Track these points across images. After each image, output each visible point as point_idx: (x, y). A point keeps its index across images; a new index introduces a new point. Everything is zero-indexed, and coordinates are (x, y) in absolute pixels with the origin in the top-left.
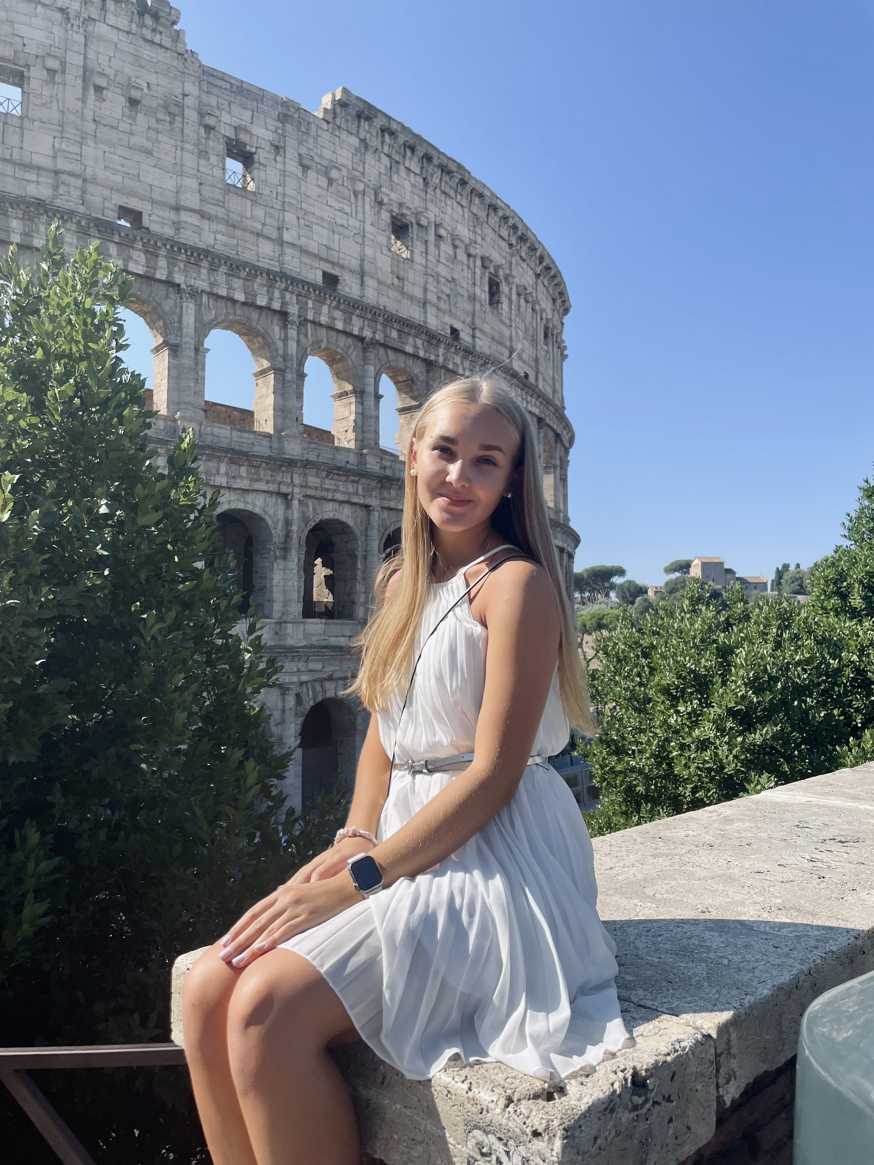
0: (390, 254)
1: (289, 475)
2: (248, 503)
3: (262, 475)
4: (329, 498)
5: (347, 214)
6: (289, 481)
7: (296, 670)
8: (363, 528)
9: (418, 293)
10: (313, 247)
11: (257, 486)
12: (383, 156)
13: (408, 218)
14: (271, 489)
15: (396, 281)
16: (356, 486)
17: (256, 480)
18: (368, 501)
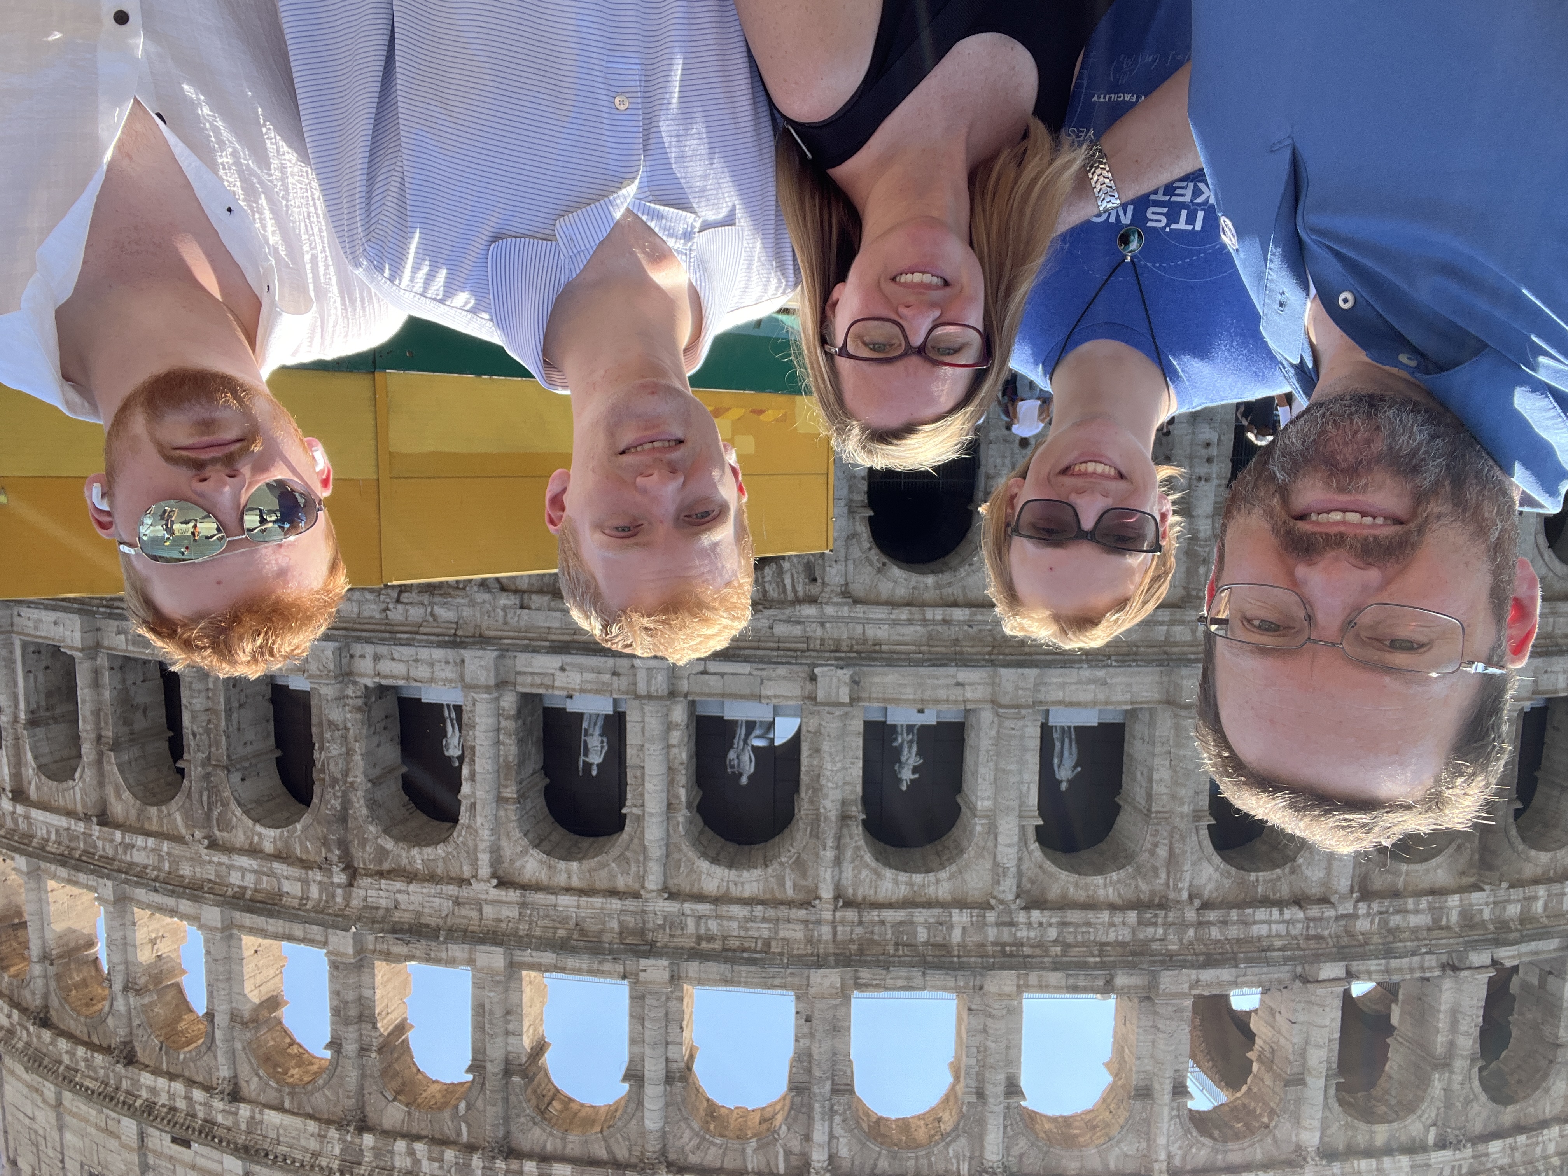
1: (839, 937)
2: (907, 884)
3: (889, 932)
4: (760, 908)
6: (840, 929)
7: (827, 625)
8: (676, 856)
11: (900, 915)
14: (875, 913)
16: (702, 931)
17: (901, 923)
18: (672, 907)
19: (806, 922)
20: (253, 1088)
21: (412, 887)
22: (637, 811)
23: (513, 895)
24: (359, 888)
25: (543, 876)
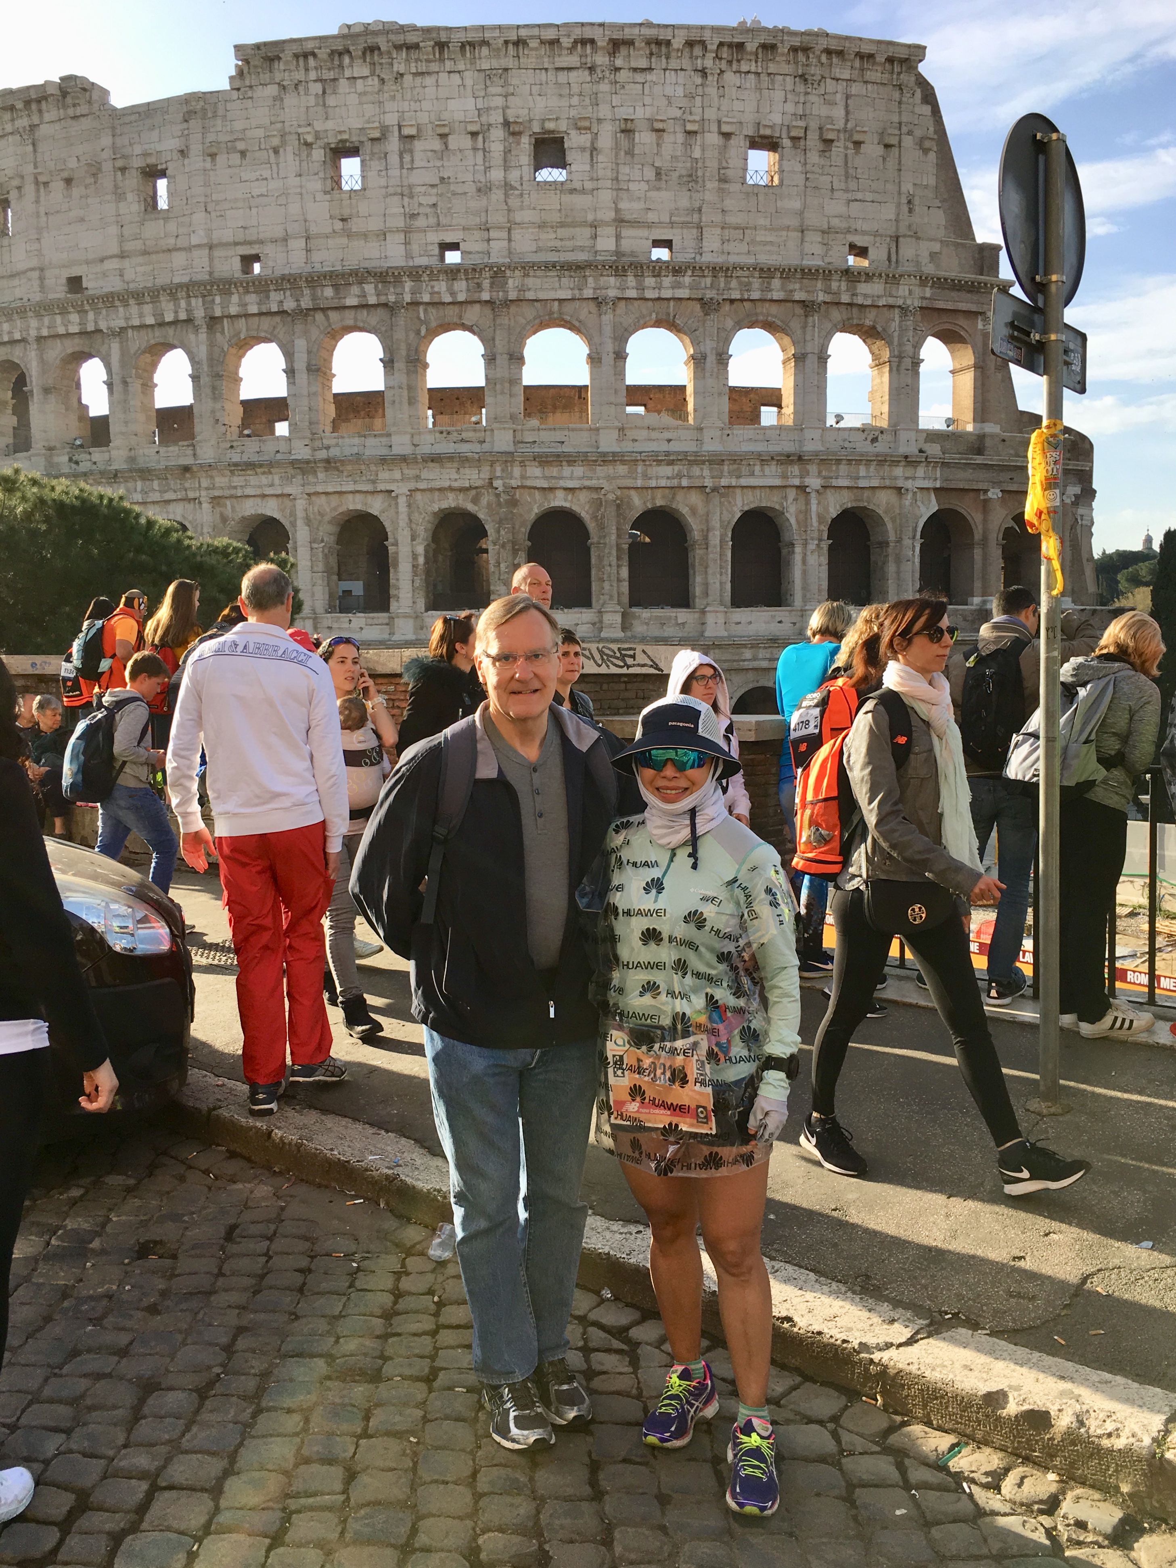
0: (328, 197)
5: (266, 179)
6: (196, 486)
8: (291, 521)
9: (375, 225)
10: (227, 235)
11: (169, 496)
12: (311, 85)
13: (354, 139)
14: (181, 496)
15: (339, 225)
16: (270, 476)
17: (166, 492)
18: (288, 490)
19: (214, 488)
20: (586, 310)
21: (446, 484)
22: (315, 545)
23: (381, 487)
24: (484, 479)
25: (370, 498)
